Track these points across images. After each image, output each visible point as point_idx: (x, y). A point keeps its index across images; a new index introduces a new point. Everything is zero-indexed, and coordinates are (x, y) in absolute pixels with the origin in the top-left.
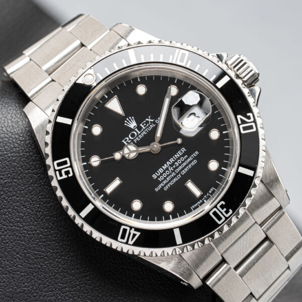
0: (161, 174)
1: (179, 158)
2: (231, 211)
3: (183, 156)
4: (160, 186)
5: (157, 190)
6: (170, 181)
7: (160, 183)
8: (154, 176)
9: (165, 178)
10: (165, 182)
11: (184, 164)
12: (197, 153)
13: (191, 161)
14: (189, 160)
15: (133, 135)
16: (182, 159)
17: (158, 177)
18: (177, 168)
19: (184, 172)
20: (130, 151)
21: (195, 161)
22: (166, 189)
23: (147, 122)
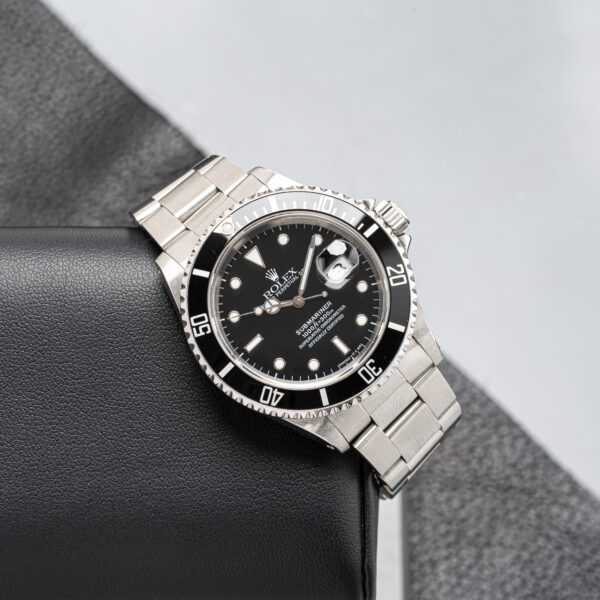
0: (306, 330)
1: (325, 313)
2: (381, 370)
3: (329, 310)
4: (304, 343)
5: (301, 347)
6: (315, 338)
7: (304, 339)
8: (298, 332)
9: (310, 335)
10: (309, 339)
11: (330, 319)
12: (344, 306)
13: (338, 316)
14: (335, 314)
15: (275, 289)
16: (328, 313)
17: (303, 333)
18: (322, 323)
19: (329, 328)
20: (272, 306)
21: (342, 316)
22: (311, 345)
23: (290, 274)
